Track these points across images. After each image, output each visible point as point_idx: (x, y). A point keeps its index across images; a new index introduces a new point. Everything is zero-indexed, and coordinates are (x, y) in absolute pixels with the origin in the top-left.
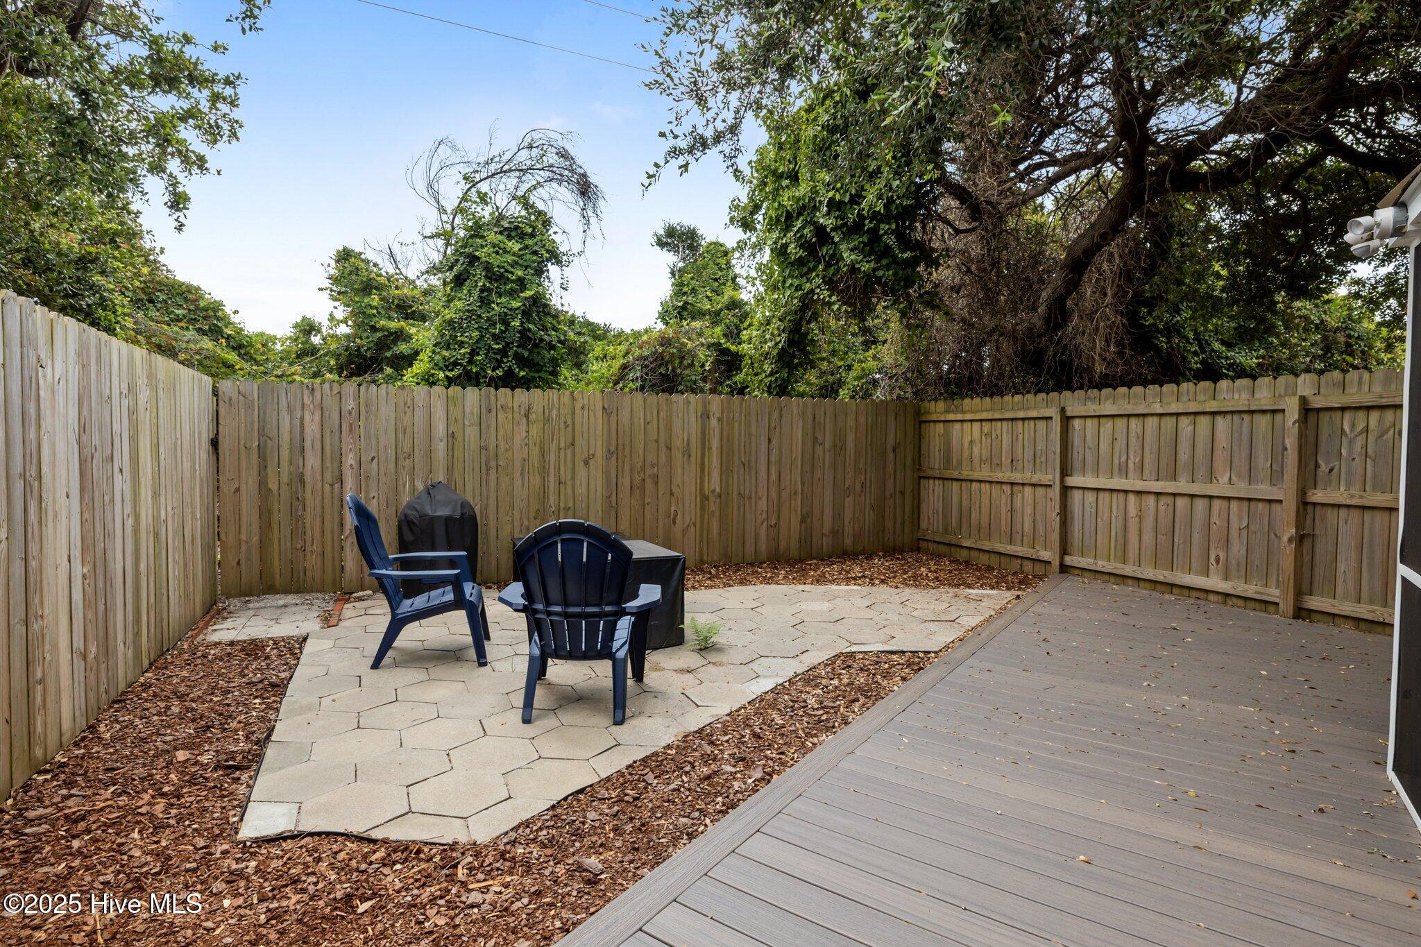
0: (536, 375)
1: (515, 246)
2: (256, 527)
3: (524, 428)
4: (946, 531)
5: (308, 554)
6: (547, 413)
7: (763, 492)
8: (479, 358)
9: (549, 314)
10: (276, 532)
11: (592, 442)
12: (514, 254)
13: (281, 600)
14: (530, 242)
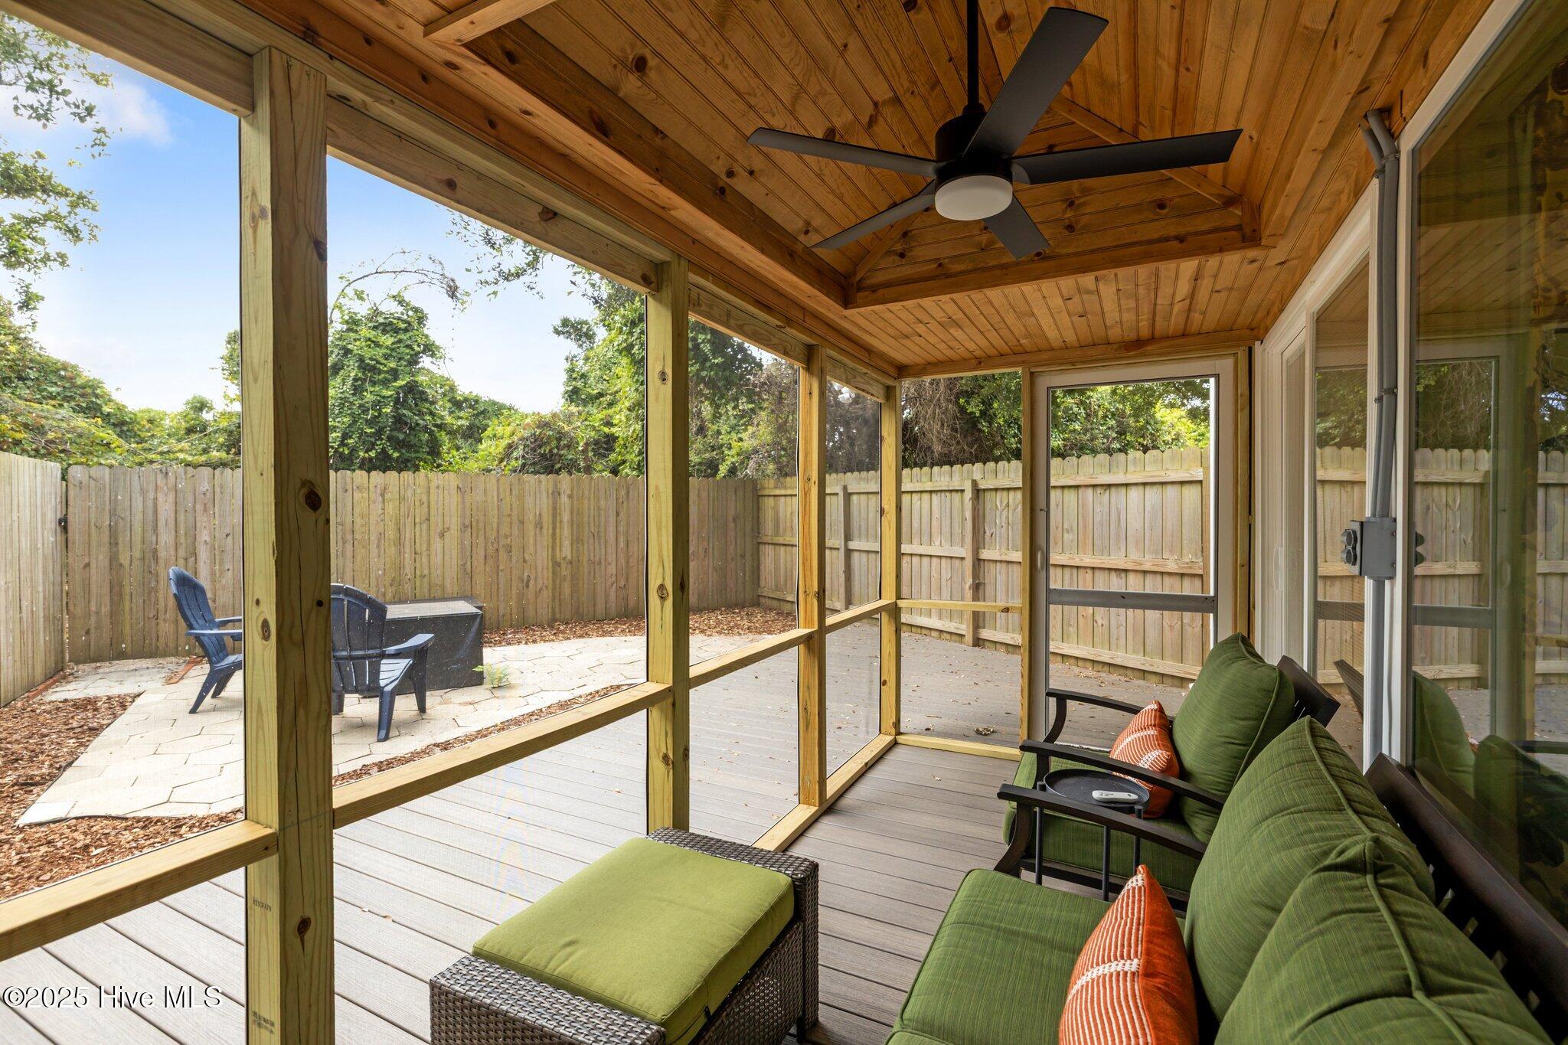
0: (413, 455)
1: (388, 340)
2: (107, 599)
3: (380, 506)
4: (777, 589)
5: (161, 623)
6: (402, 493)
7: (612, 558)
8: (350, 441)
9: (426, 400)
10: (127, 603)
11: (447, 519)
12: (387, 348)
13: (131, 664)
14: (402, 336)
